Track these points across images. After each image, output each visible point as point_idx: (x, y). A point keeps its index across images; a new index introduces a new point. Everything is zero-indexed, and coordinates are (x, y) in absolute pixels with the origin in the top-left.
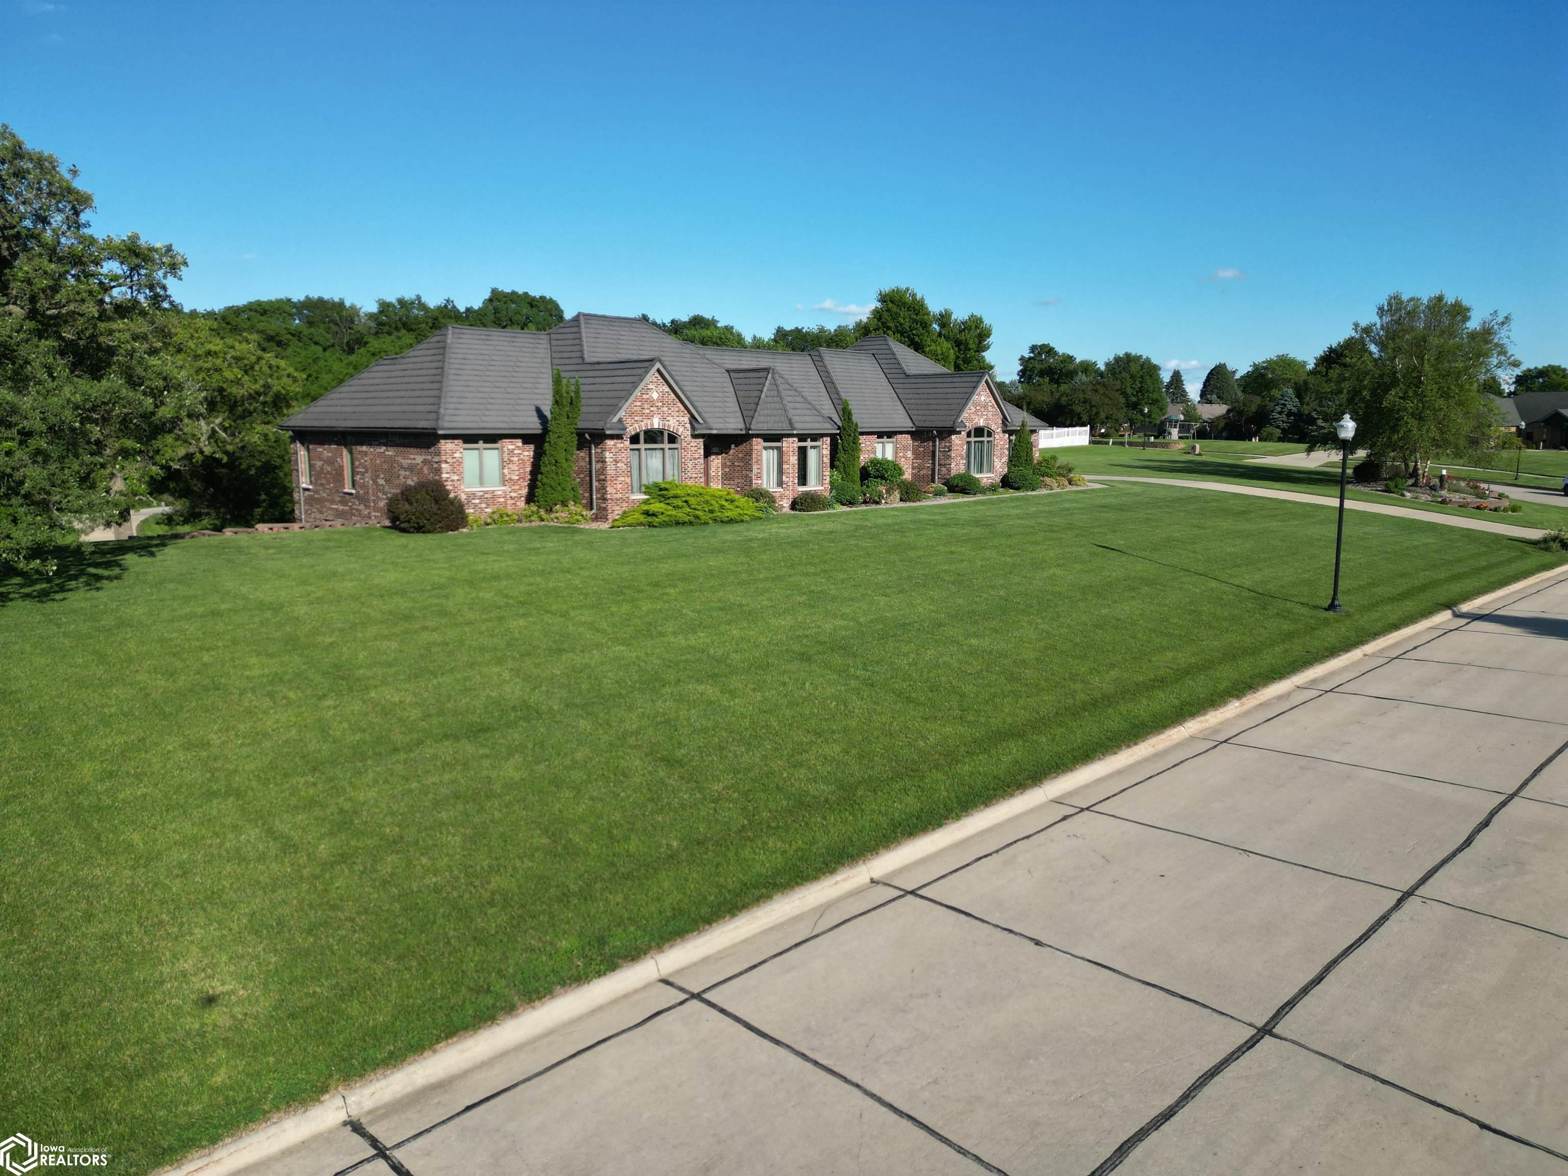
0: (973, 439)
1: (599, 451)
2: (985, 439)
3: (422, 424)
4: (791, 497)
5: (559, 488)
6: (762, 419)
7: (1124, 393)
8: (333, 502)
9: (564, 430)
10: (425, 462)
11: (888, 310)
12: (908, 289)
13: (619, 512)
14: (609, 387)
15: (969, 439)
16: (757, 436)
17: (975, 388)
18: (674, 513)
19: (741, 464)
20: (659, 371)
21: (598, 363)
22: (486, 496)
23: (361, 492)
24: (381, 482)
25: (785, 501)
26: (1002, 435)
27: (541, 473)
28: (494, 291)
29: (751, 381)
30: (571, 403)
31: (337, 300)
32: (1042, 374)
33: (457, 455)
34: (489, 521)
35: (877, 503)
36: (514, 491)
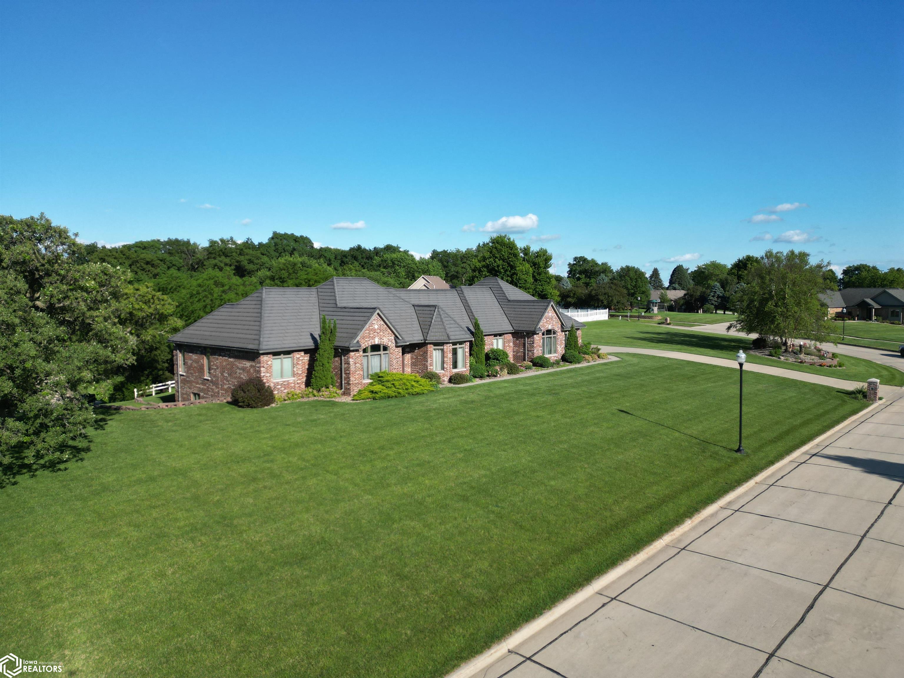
0: (545, 336)
1: (346, 358)
2: (552, 336)
3: (250, 346)
4: (449, 375)
5: (324, 378)
6: (433, 334)
7: (627, 289)
8: (197, 383)
9: (327, 348)
10: (251, 366)
11: (496, 248)
12: (506, 236)
13: (357, 390)
14: (351, 322)
15: (543, 337)
16: (430, 343)
17: (546, 309)
18: (386, 391)
19: (422, 358)
20: (378, 314)
21: (345, 308)
22: (284, 383)
23: (214, 379)
24: (226, 375)
25: (446, 378)
26: (561, 333)
27: (315, 371)
28: (275, 233)
29: (426, 312)
30: (331, 332)
31: (186, 240)
32: (580, 273)
34: (286, 398)
35: (495, 376)
36: (300, 379)
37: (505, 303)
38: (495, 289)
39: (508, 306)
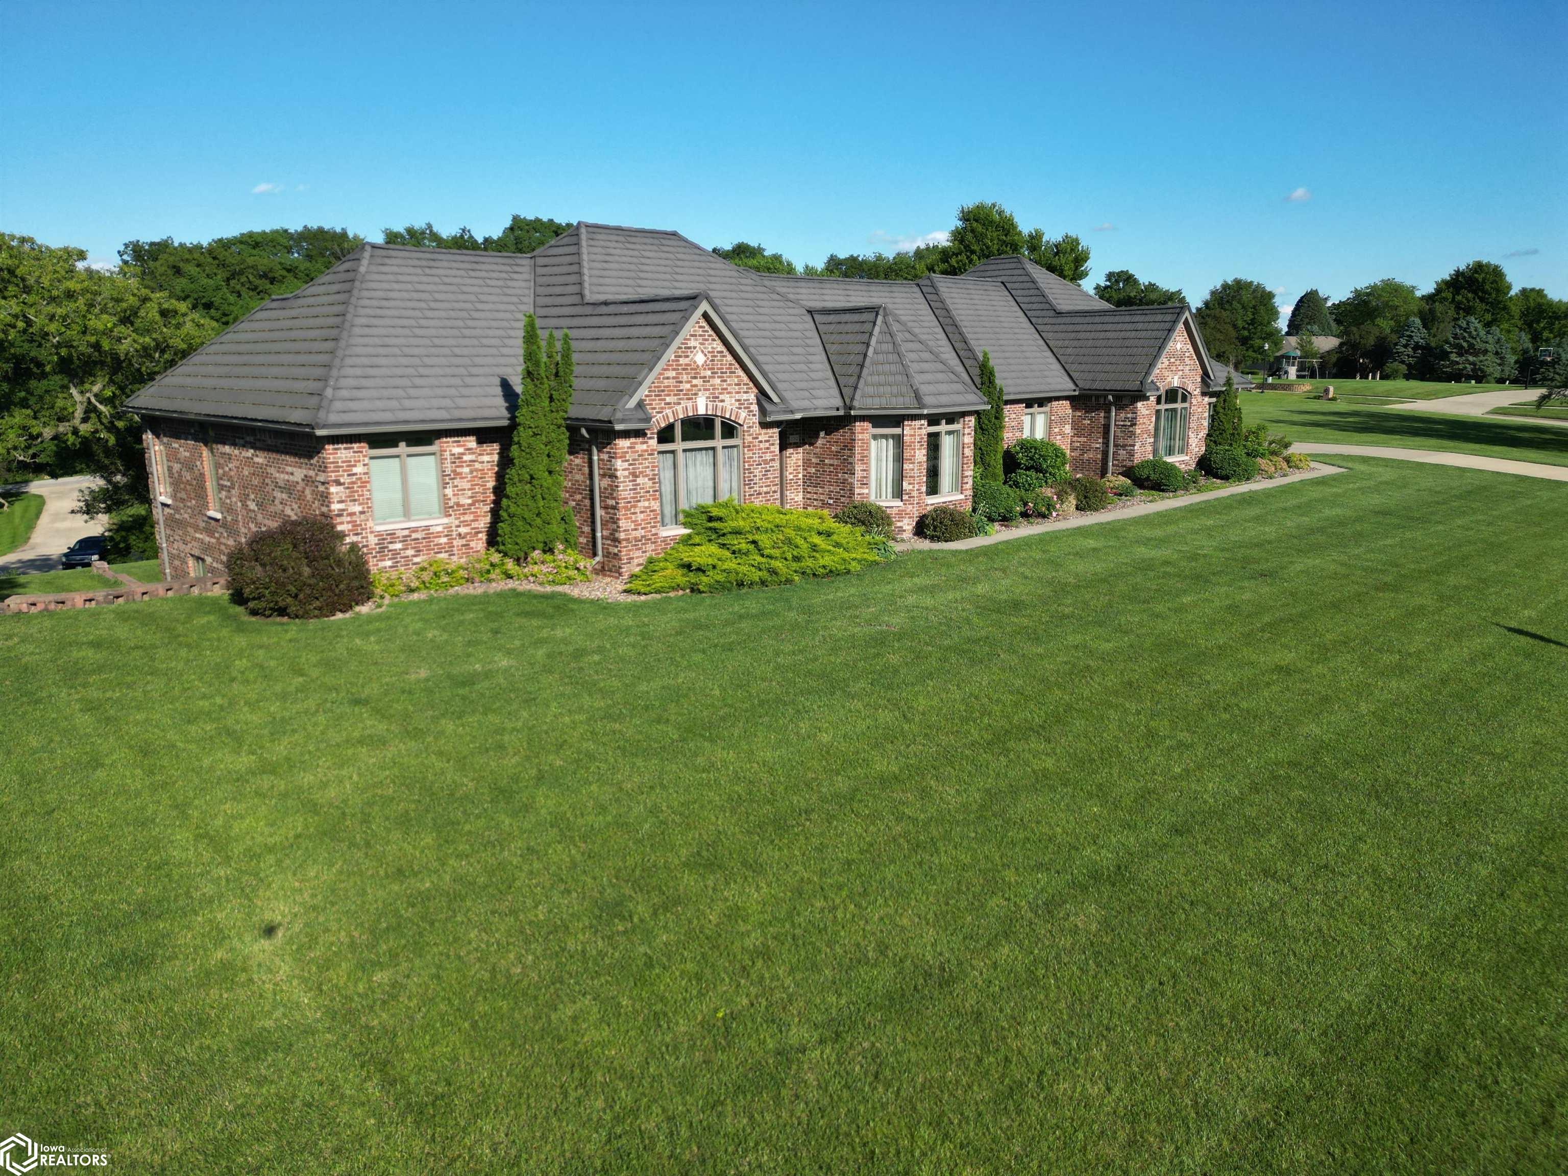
0: (1163, 407)
1: (605, 457)
2: (1178, 406)
3: (296, 416)
4: (916, 514)
5: (538, 521)
6: (870, 390)
9: (543, 423)
10: (307, 479)
12: (994, 205)
13: (641, 561)
14: (621, 344)
15: (1159, 407)
16: (863, 418)
17: (1170, 330)
18: (731, 565)
19: (836, 462)
20: (706, 316)
21: (606, 303)
22: (414, 536)
23: (229, 518)
24: (252, 506)
25: (906, 521)
26: (1200, 398)
27: (508, 497)
28: (516, 219)
29: (849, 328)
30: (557, 375)
31: (338, 230)
33: (358, 469)
34: (415, 584)
35: (1044, 516)
36: (466, 524)
37: (1046, 320)
38: (1016, 285)
39: (1056, 328)
